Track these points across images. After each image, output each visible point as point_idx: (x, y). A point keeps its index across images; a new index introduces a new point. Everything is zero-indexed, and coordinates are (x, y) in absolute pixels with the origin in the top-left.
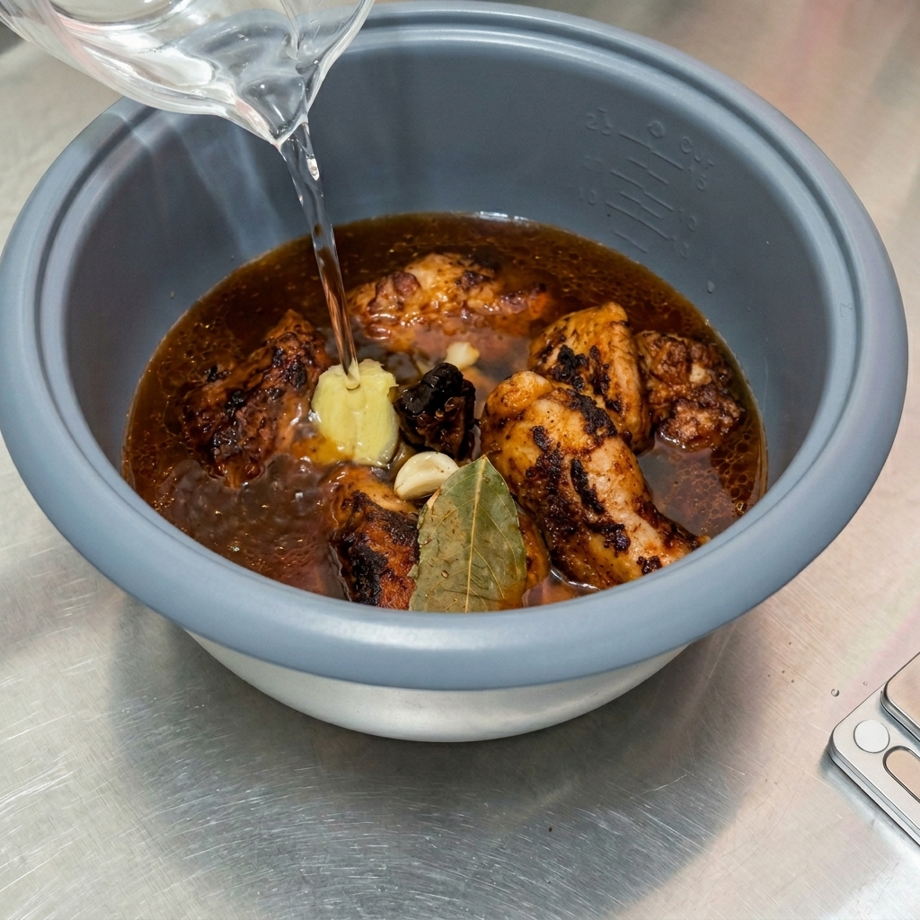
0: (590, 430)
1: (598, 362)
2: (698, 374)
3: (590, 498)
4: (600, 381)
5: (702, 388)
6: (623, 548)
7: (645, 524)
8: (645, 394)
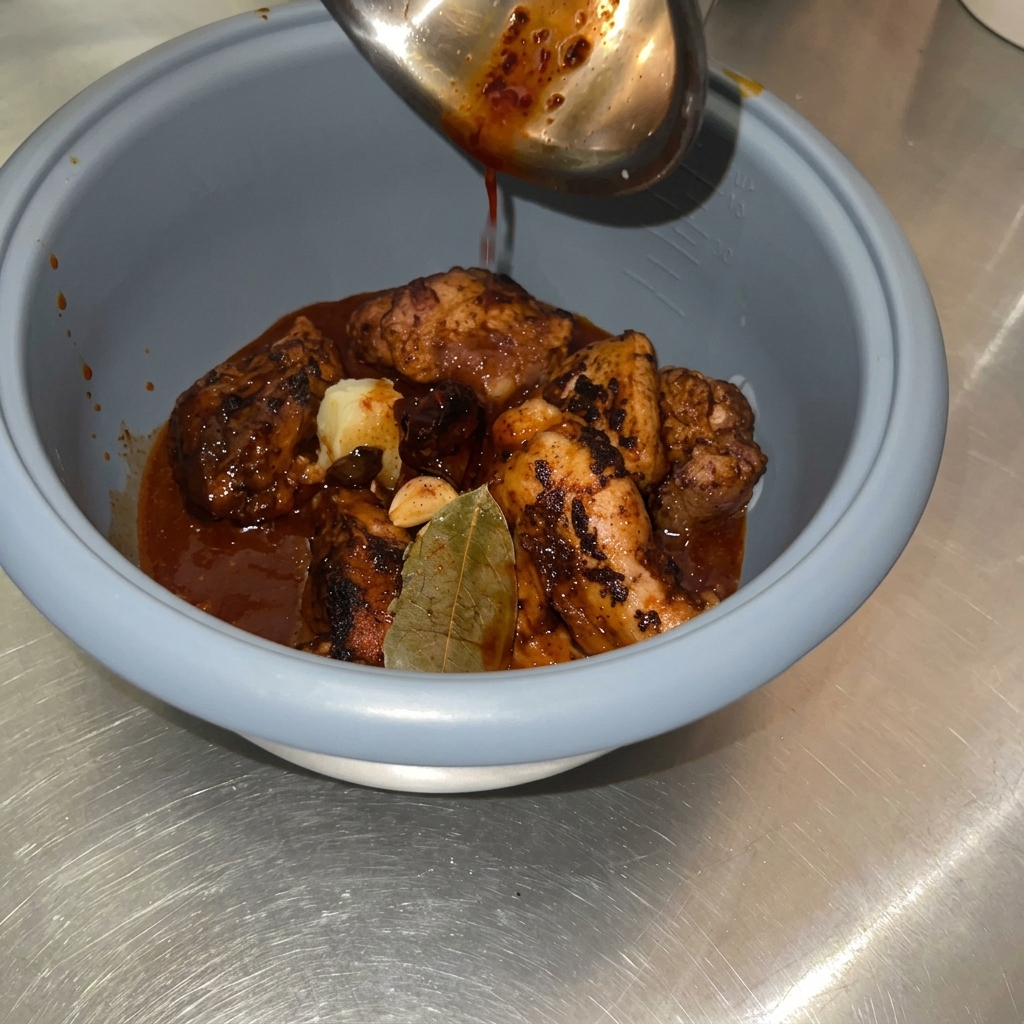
0: (597, 468)
1: (616, 395)
2: (719, 417)
3: (590, 541)
4: (616, 416)
5: (723, 431)
6: (619, 599)
7: (646, 575)
8: (662, 434)
